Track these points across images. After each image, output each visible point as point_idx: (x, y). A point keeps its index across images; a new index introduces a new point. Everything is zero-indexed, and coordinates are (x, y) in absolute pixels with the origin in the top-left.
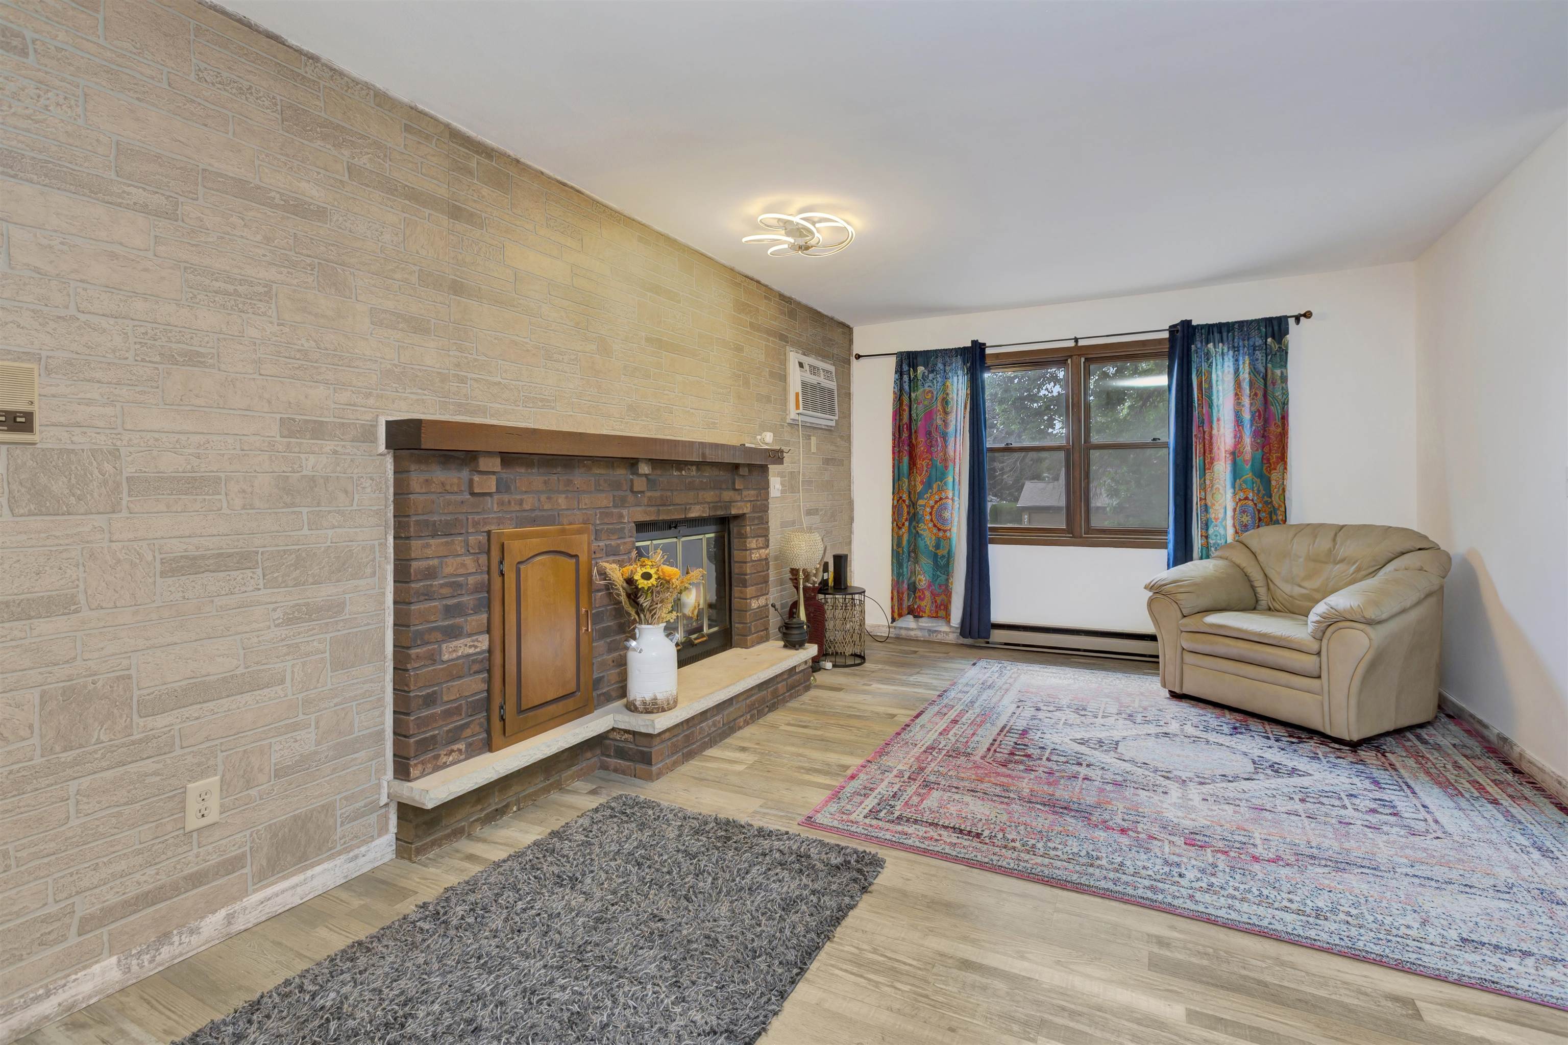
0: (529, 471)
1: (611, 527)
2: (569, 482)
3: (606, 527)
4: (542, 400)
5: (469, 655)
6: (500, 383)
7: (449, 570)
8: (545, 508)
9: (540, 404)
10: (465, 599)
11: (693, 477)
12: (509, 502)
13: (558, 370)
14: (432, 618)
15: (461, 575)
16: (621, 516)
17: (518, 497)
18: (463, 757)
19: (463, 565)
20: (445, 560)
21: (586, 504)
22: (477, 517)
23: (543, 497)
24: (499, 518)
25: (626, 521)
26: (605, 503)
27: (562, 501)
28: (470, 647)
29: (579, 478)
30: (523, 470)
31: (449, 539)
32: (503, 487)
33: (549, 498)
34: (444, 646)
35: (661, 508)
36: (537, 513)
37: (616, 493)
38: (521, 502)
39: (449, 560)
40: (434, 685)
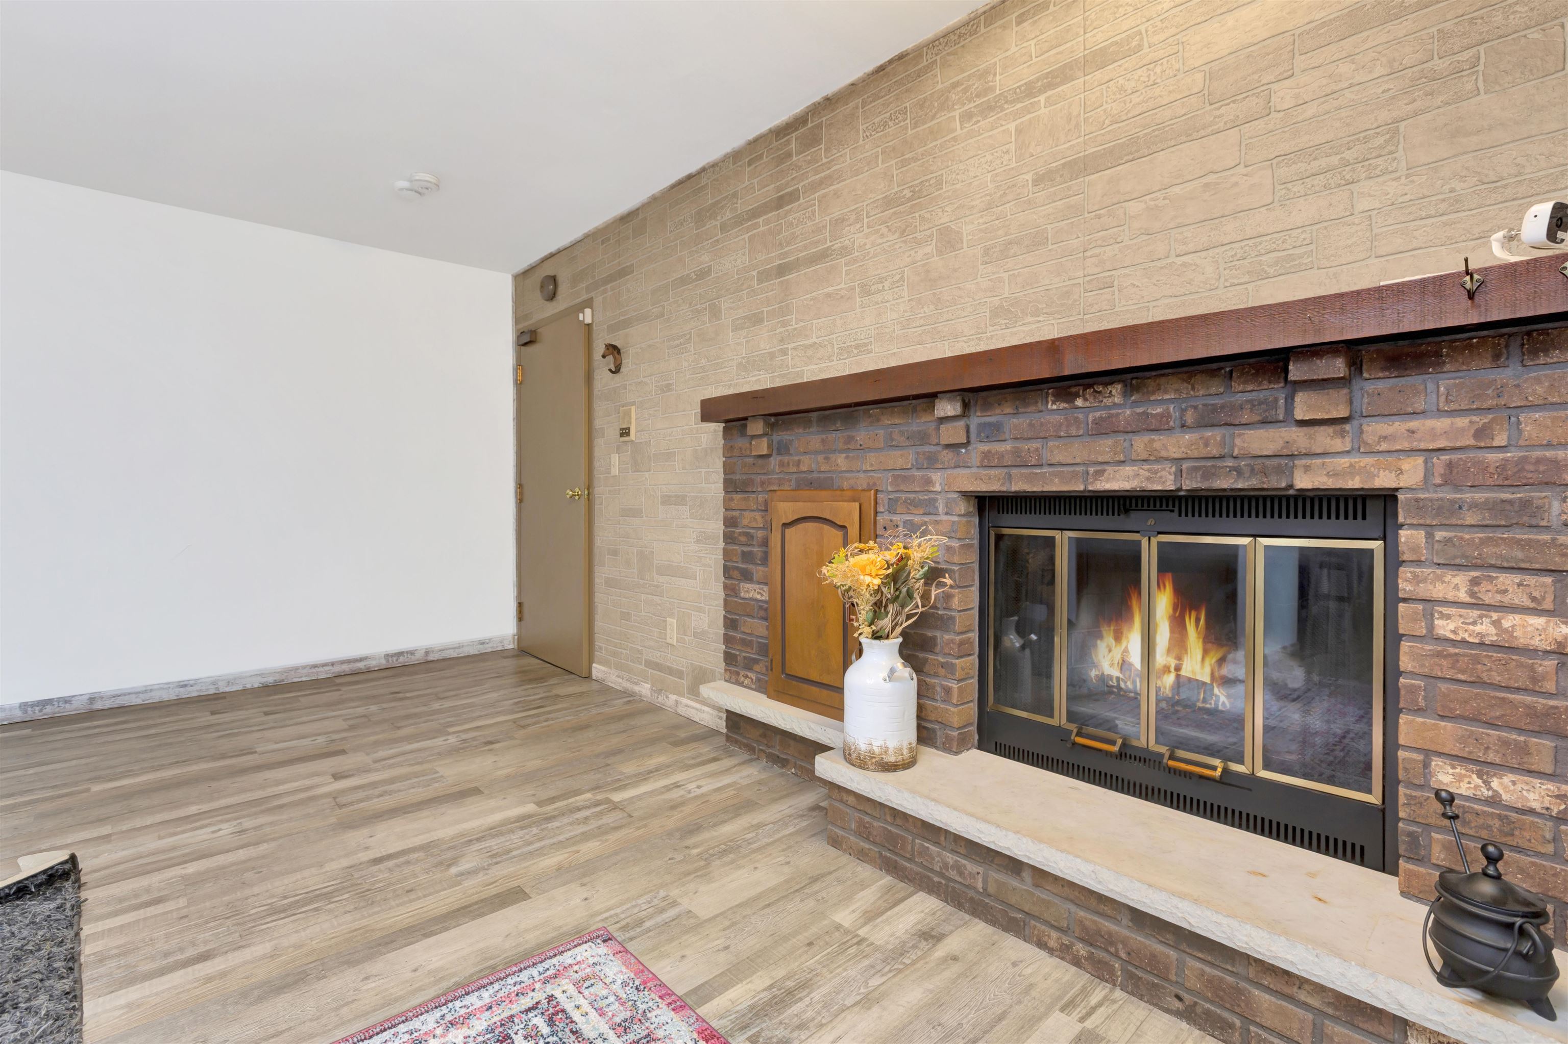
0: (807, 431)
1: (912, 496)
2: (850, 439)
3: (903, 496)
4: (857, 346)
5: (757, 600)
6: (815, 343)
7: (745, 522)
8: (822, 469)
9: (855, 351)
10: (755, 549)
11: (1115, 405)
12: (788, 463)
13: (877, 303)
14: (734, 559)
15: (754, 528)
16: (929, 482)
17: (796, 458)
18: (753, 686)
19: (755, 520)
20: (744, 513)
21: (872, 465)
22: (763, 477)
23: (820, 458)
24: (780, 479)
25: (938, 488)
26: (900, 463)
27: (841, 461)
28: (759, 593)
29: (863, 434)
30: (801, 431)
31: (746, 496)
32: (783, 449)
33: (827, 458)
34: (742, 584)
35: (1014, 471)
36: (815, 475)
37: (921, 449)
38: (798, 463)
39: (746, 514)
40: (736, 614)
